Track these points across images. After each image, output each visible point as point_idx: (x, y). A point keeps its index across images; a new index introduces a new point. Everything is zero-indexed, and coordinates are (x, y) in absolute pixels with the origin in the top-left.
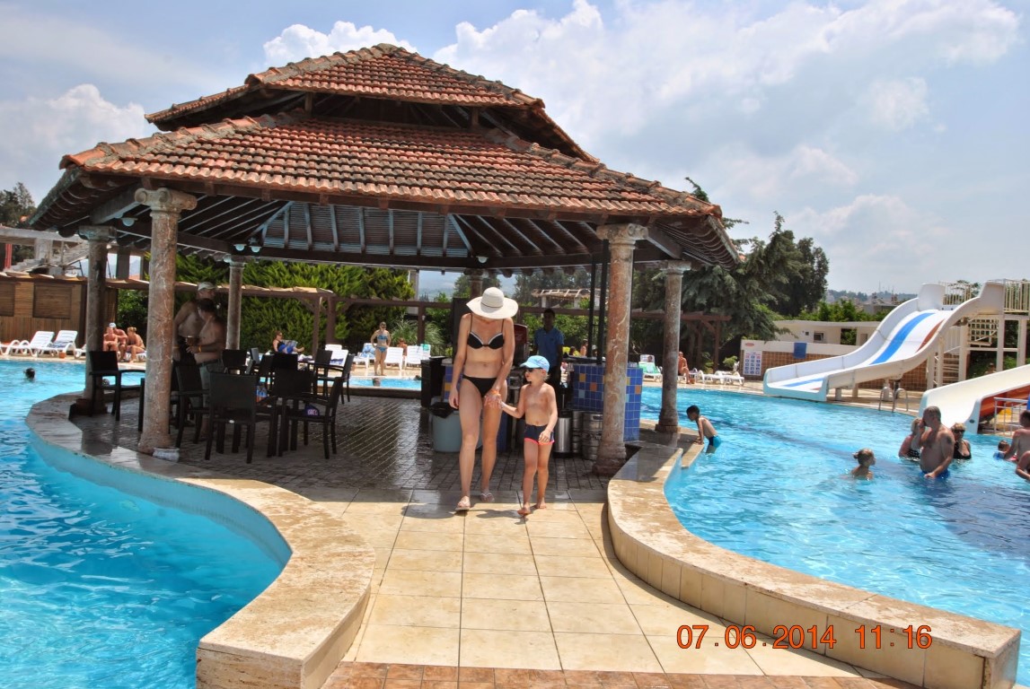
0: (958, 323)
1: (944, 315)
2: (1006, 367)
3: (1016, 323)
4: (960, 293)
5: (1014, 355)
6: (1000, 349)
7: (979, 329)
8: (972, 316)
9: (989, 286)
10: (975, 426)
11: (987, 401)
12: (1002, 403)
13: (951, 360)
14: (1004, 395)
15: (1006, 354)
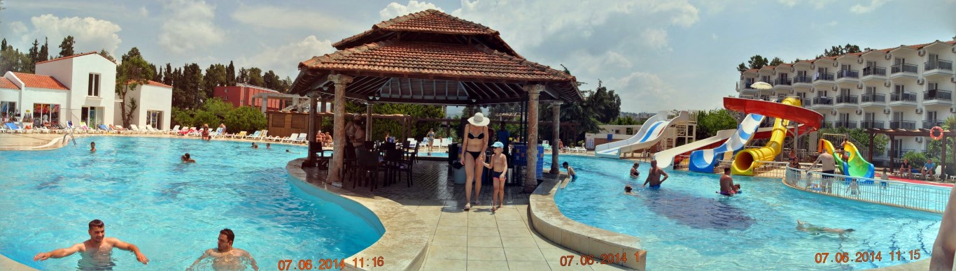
0: (672, 126)
1: (666, 123)
2: (689, 142)
3: (692, 126)
4: (674, 114)
5: (692, 138)
6: (687, 137)
7: (680, 128)
8: (677, 123)
9: (683, 112)
10: (672, 167)
11: (677, 157)
12: (682, 157)
13: (670, 141)
14: (683, 154)
15: (689, 138)
